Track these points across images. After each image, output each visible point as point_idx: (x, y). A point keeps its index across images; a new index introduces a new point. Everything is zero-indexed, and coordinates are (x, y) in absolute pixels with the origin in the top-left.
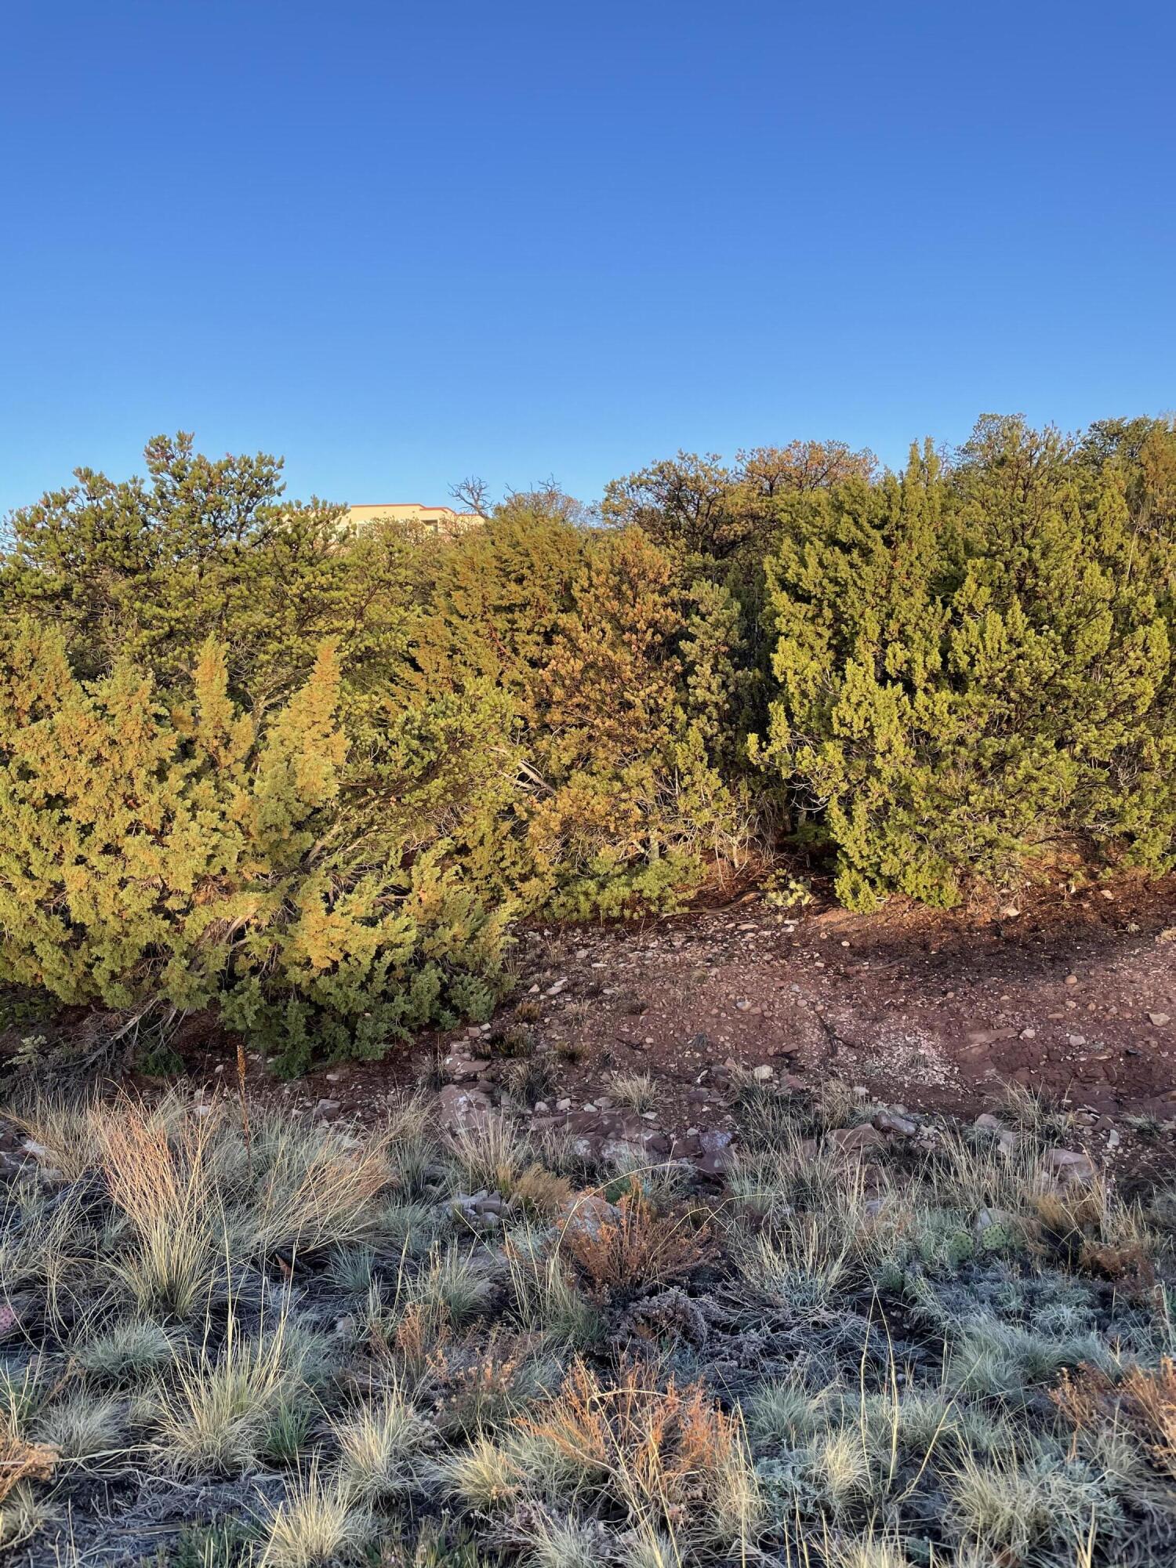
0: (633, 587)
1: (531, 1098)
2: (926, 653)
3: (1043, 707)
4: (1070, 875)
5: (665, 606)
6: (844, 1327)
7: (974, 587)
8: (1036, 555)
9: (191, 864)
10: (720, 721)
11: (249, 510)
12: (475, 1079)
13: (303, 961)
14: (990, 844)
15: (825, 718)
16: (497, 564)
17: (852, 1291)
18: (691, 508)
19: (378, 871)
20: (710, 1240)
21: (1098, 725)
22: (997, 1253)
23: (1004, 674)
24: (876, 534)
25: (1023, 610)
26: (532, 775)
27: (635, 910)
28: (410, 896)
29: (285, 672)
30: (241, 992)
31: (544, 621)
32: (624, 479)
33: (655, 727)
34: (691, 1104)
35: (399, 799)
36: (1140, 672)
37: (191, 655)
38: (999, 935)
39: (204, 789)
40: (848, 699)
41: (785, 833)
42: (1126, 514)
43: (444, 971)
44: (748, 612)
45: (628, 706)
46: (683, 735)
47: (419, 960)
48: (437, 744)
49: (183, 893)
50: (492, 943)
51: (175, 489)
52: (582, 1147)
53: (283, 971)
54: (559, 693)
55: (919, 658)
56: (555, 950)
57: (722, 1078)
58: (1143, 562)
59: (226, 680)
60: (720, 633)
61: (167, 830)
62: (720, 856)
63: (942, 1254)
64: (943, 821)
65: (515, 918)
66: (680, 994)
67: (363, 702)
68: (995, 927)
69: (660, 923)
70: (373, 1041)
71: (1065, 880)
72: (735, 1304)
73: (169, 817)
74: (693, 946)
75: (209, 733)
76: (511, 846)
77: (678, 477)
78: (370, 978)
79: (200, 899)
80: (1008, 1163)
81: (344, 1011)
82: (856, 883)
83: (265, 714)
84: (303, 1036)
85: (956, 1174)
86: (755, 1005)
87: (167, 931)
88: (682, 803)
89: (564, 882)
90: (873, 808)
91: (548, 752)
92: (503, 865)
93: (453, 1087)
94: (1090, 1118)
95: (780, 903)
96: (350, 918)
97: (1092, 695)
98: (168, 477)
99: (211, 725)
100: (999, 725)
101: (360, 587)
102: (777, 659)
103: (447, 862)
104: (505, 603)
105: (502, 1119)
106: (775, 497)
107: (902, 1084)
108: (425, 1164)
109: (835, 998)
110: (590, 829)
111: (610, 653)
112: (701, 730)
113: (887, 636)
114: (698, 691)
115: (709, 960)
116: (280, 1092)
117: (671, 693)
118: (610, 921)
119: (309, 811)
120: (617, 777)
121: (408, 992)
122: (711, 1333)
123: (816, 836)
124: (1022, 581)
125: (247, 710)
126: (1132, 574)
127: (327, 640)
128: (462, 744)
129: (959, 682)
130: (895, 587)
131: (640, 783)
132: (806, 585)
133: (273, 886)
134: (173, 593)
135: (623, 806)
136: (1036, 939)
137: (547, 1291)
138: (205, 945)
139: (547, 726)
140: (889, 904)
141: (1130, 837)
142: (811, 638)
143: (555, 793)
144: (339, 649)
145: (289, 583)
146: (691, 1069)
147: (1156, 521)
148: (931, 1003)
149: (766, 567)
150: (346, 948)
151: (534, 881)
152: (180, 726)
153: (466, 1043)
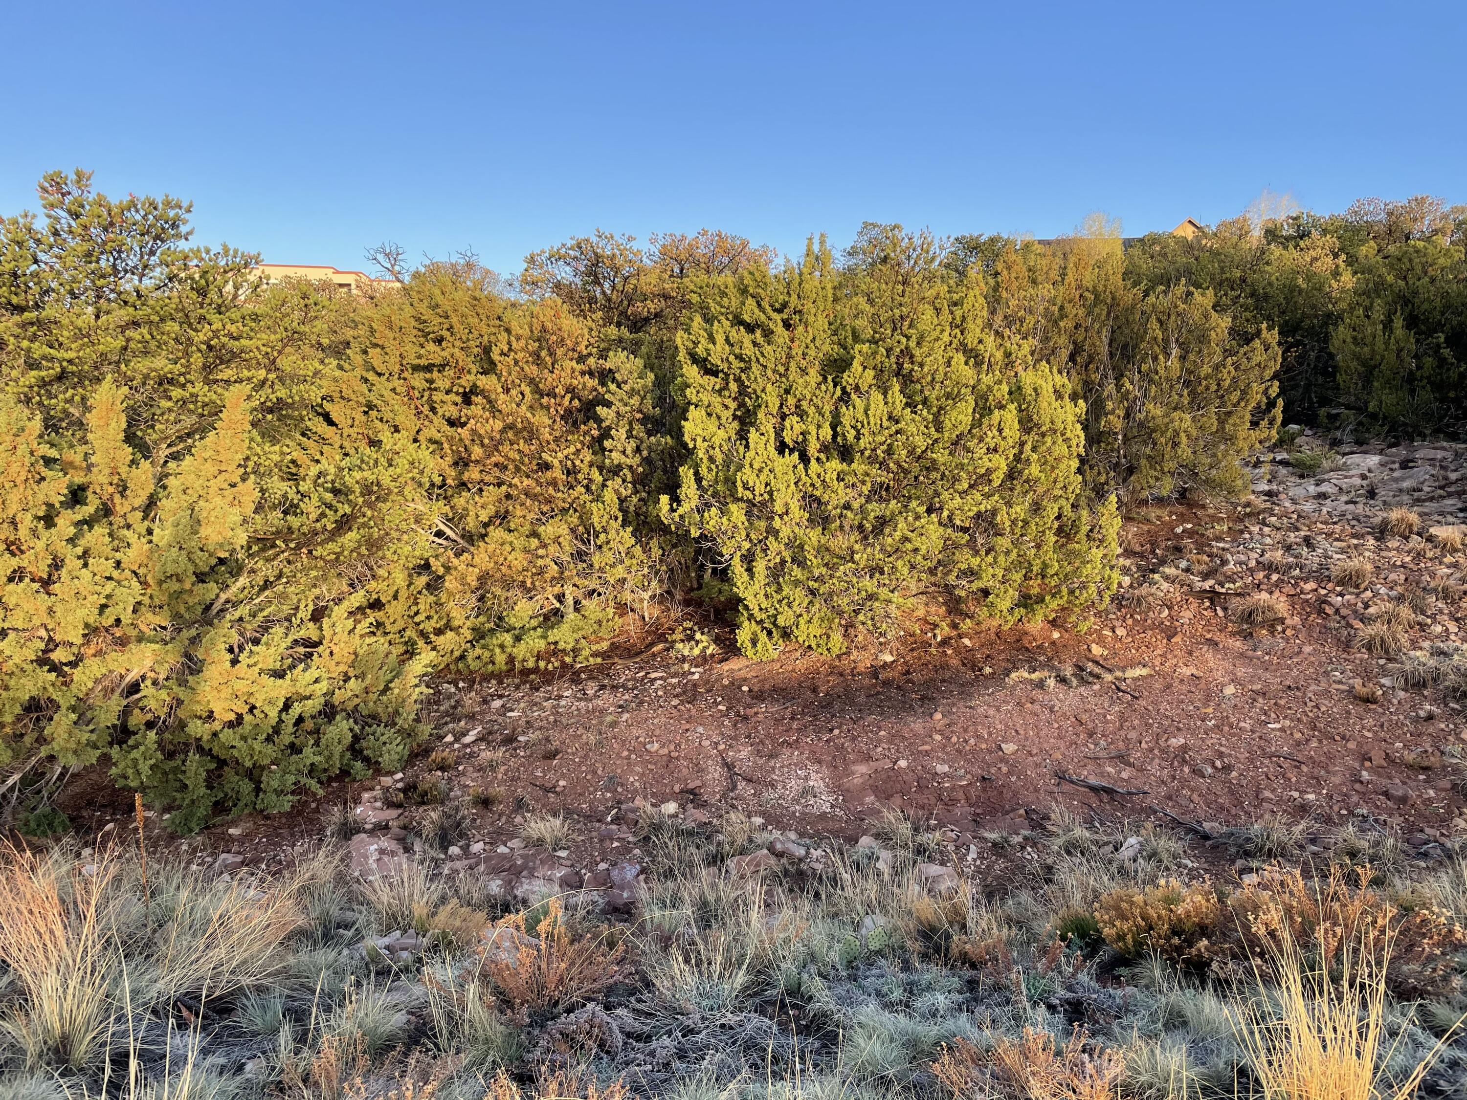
0: (551, 354)
1: (444, 842)
2: (819, 427)
3: (916, 478)
4: (936, 626)
5: (583, 373)
6: (749, 1027)
7: (860, 369)
8: (912, 344)
9: (81, 613)
10: (634, 483)
11: (152, 253)
12: (387, 827)
13: (204, 715)
14: (871, 597)
15: (731, 482)
16: (416, 325)
17: (756, 994)
18: (607, 286)
19: (286, 624)
20: (623, 959)
21: (963, 494)
22: (879, 953)
23: (885, 447)
24: (777, 317)
25: (901, 391)
26: (449, 532)
27: (549, 662)
28: (320, 649)
29: (189, 421)
30: (136, 747)
31: (463, 382)
32: (543, 252)
33: (572, 487)
34: (601, 841)
35: (310, 552)
36: (995, 450)
37: (83, 399)
38: (877, 678)
39: (97, 536)
40: (751, 466)
41: (692, 589)
42: (985, 313)
43: (356, 722)
44: (661, 383)
45: (546, 466)
46: (599, 496)
47: (329, 712)
48: (351, 497)
49: (71, 644)
50: (406, 694)
51: (70, 226)
52: (495, 887)
53: (182, 725)
54: (477, 452)
55: (813, 430)
56: (471, 700)
57: (631, 816)
58: (999, 355)
59: (124, 425)
60: (635, 401)
61: (54, 578)
62: (632, 610)
63: (834, 956)
64: (832, 577)
65: (430, 670)
66: (593, 739)
67: (273, 453)
68: (874, 672)
69: (574, 673)
70: (279, 793)
71: (932, 630)
72: (649, 1015)
73: (57, 564)
74: (606, 694)
75: (104, 479)
76: (426, 600)
77: (596, 254)
78: (277, 730)
79: (92, 651)
80: (886, 877)
81: (248, 764)
82: (755, 634)
83: (166, 462)
84: (203, 790)
85: (843, 889)
86: (663, 746)
87: (53, 685)
88: (597, 559)
89: (479, 635)
90: (772, 565)
91: (466, 509)
92: (417, 619)
93: (364, 835)
94: (953, 835)
95: (686, 653)
96: (256, 670)
97: (956, 467)
98: (64, 214)
99: (107, 471)
100: (880, 492)
101: (273, 337)
102: (687, 426)
103: (359, 617)
104: (423, 362)
105: (415, 865)
106: (685, 280)
107: (794, 813)
108: (335, 912)
109: (735, 738)
110: (507, 584)
111: (529, 415)
112: (616, 491)
113: (785, 410)
114: (614, 454)
115: (620, 707)
116: (177, 848)
117: (587, 456)
118: (525, 672)
119: (214, 561)
120: (535, 534)
121: (317, 744)
122: (625, 1043)
123: (720, 591)
124: (900, 366)
125: (146, 458)
126: (990, 365)
127: (235, 388)
128: (378, 498)
129: (846, 454)
130: (793, 366)
131: (557, 540)
132: (715, 359)
133: (173, 638)
134: (65, 333)
135: (540, 562)
136: (909, 681)
137: (467, 1016)
138: (96, 699)
139: (464, 484)
140: (783, 652)
141: (986, 592)
142: (719, 409)
143: (472, 549)
144: (249, 397)
145: (196, 330)
146: (602, 808)
147: (1009, 321)
148: (820, 739)
149: (678, 341)
150: (252, 700)
151: (450, 634)
152: (71, 471)
153: (378, 792)
